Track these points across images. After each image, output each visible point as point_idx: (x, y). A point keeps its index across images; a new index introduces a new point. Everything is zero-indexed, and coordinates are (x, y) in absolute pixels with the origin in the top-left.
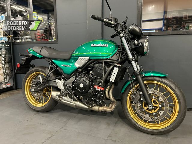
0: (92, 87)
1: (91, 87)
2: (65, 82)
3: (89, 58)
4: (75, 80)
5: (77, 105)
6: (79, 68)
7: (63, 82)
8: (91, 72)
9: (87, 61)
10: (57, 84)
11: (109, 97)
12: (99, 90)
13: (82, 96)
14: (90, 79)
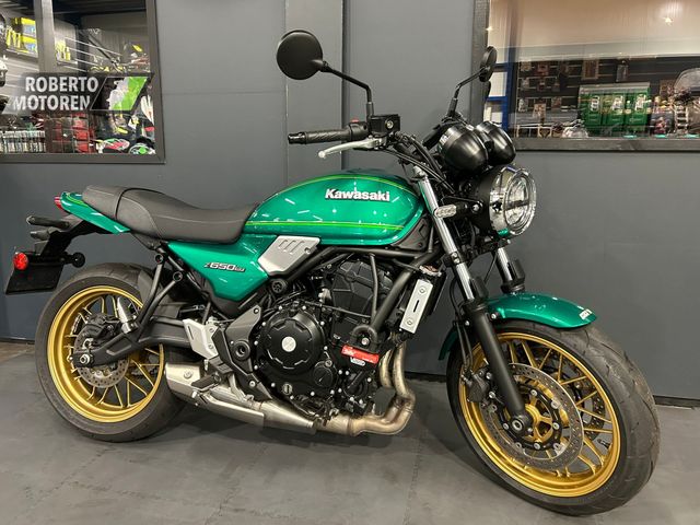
0: (328, 351)
1: (326, 348)
2: (222, 330)
3: (317, 240)
4: (260, 323)
5: (270, 416)
6: (277, 275)
7: (215, 328)
8: (325, 293)
9: (308, 253)
10: (187, 337)
11: (393, 384)
12: (362, 363)
13: (290, 382)
14: (320, 320)
